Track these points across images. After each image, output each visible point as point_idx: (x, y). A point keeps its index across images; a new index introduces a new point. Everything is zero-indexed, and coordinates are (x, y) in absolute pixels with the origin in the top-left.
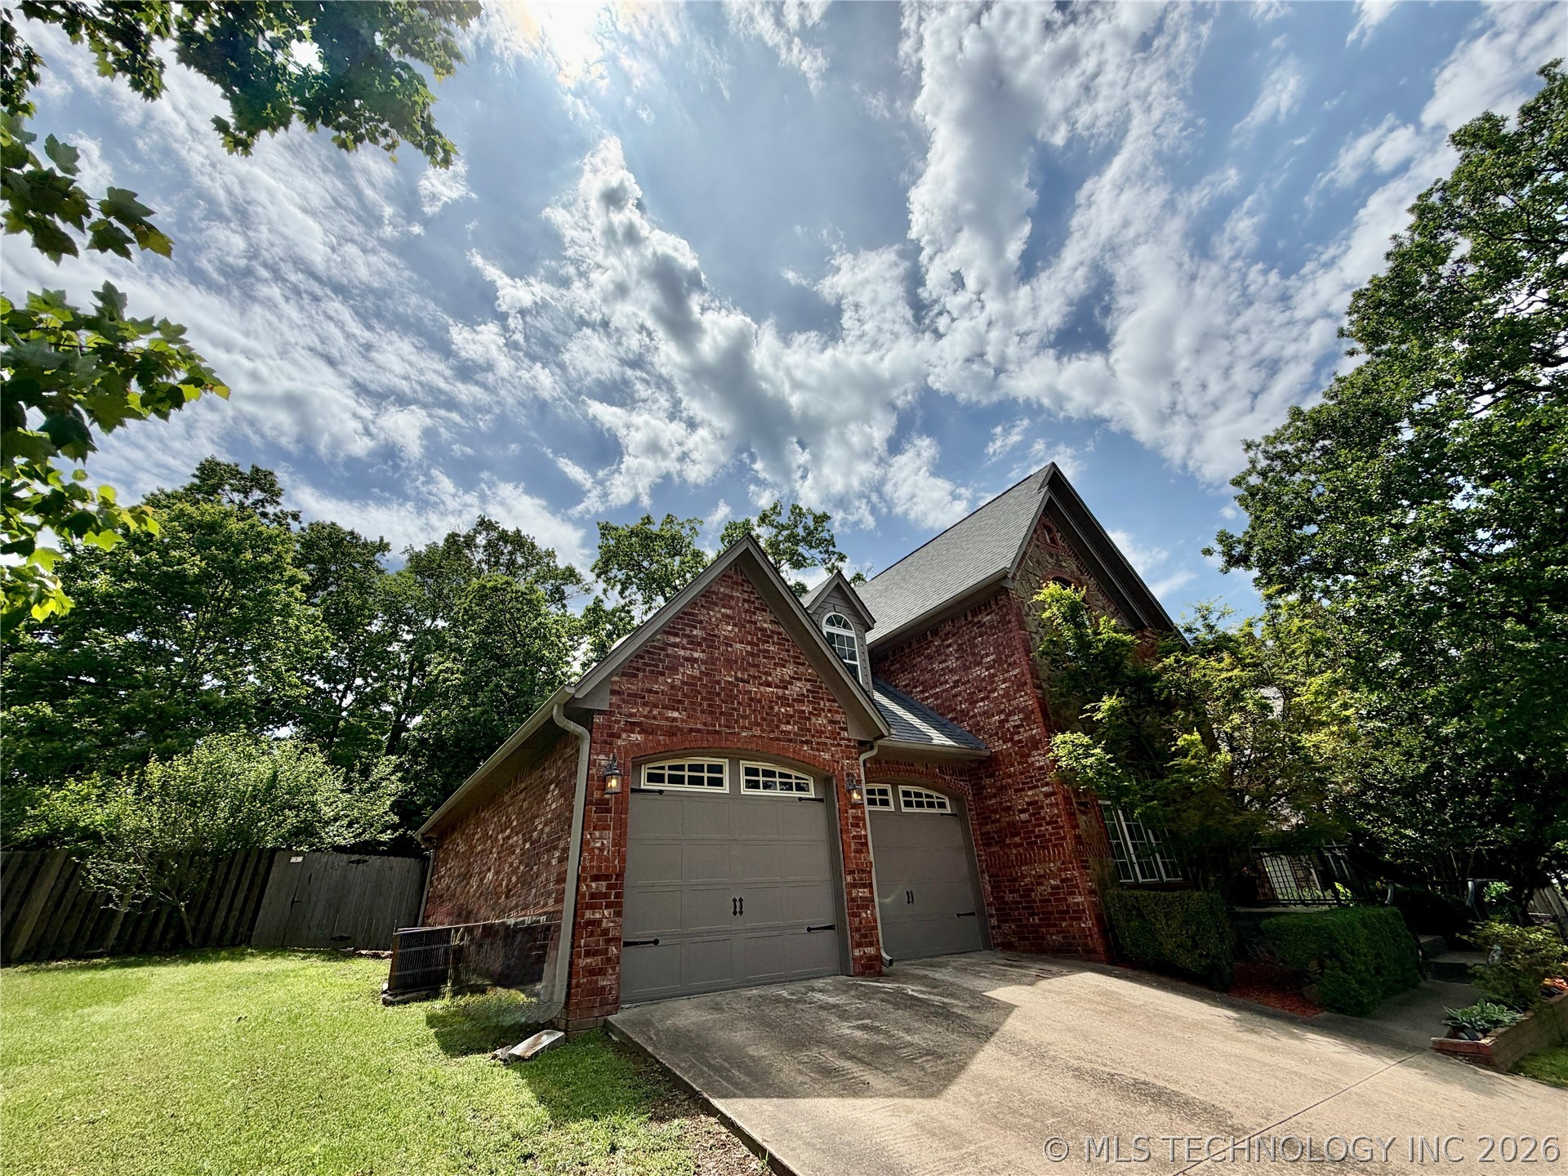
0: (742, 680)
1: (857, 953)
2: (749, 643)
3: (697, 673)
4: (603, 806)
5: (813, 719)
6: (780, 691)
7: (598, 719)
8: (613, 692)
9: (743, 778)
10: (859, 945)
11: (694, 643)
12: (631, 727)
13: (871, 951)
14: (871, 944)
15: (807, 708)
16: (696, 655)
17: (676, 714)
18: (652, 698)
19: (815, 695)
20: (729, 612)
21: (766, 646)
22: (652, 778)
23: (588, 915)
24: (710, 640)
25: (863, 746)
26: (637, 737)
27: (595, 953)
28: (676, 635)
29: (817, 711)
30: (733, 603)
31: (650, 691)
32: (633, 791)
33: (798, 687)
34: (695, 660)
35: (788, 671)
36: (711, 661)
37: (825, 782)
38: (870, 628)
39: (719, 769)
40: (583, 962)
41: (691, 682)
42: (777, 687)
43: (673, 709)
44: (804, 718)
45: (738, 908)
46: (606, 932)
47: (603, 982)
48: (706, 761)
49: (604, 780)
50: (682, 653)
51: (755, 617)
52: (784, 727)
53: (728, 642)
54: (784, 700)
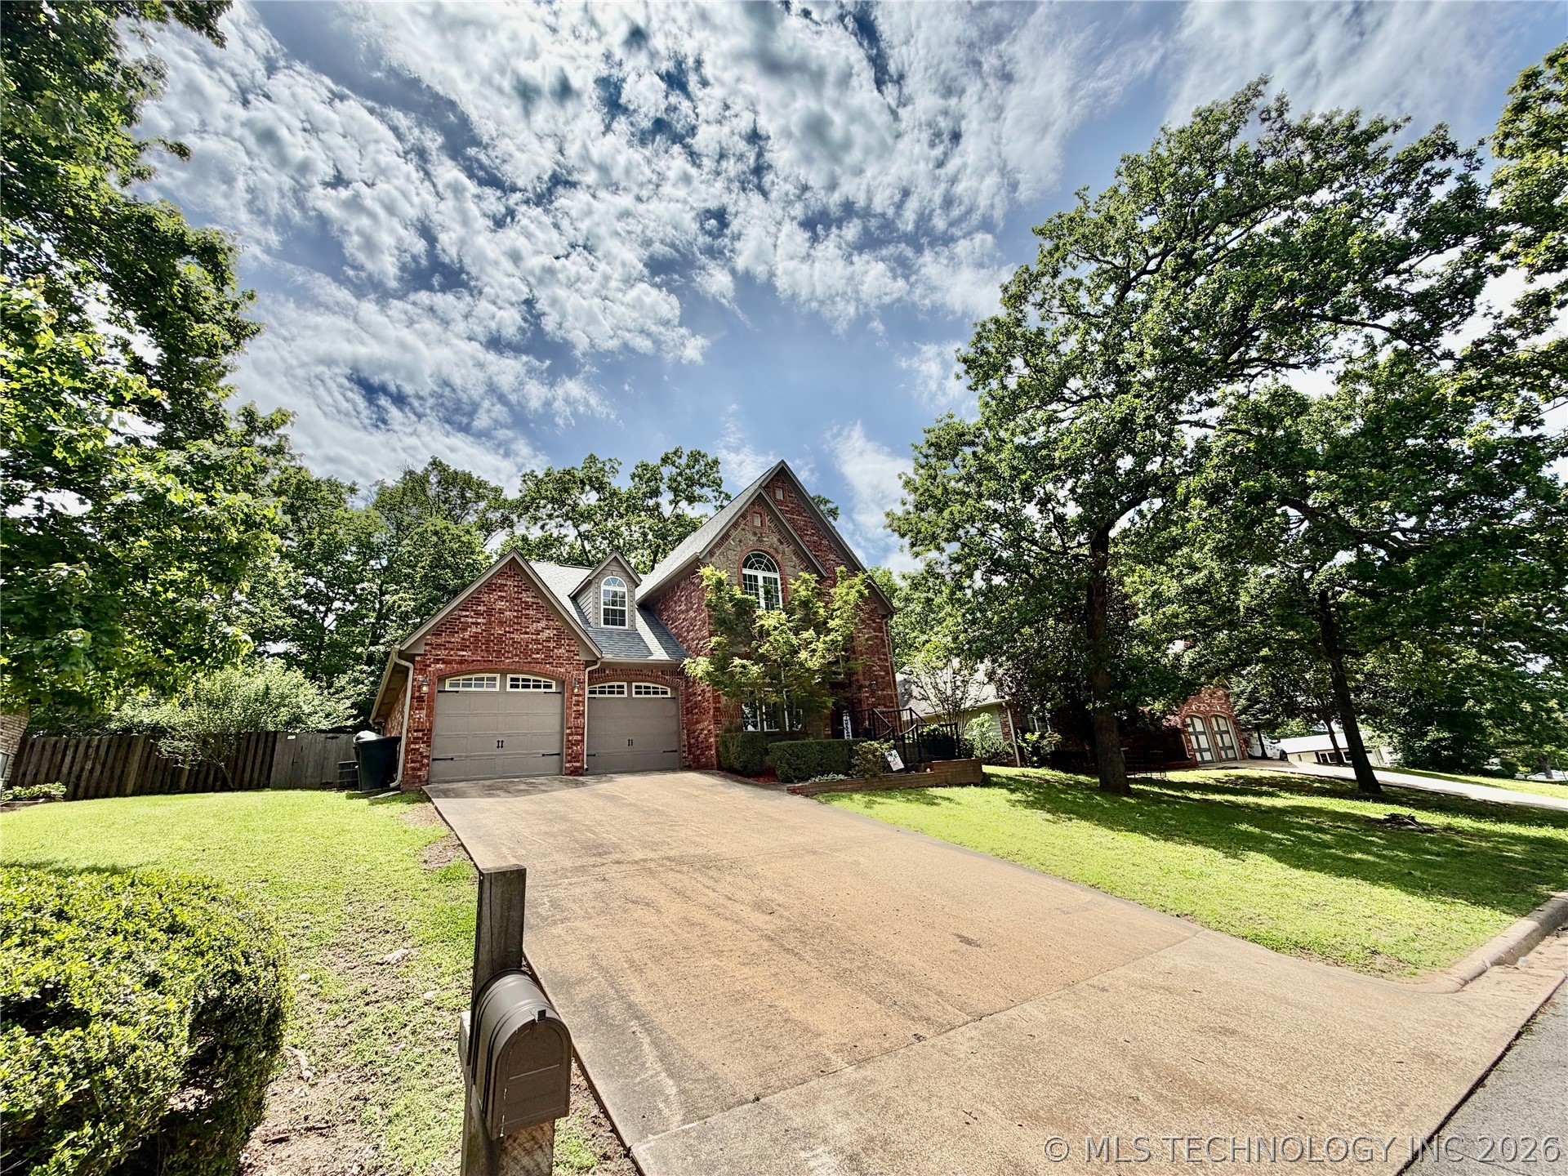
0: (509, 632)
1: (568, 765)
2: (516, 611)
3: (479, 630)
4: (420, 699)
5: (556, 651)
6: (534, 637)
7: (418, 658)
8: (426, 645)
9: (509, 683)
10: (570, 761)
11: (478, 614)
12: (437, 661)
13: (575, 764)
14: (578, 761)
15: (552, 645)
16: (479, 621)
17: (465, 653)
18: (450, 645)
19: (558, 638)
20: (503, 594)
21: (528, 612)
22: (451, 685)
23: (411, 746)
24: (489, 612)
25: (588, 664)
26: (442, 666)
27: (416, 762)
28: (467, 611)
29: (559, 646)
30: (505, 588)
31: (450, 642)
32: (440, 692)
33: (548, 633)
34: (479, 624)
35: (543, 624)
36: (490, 623)
37: (562, 683)
38: (637, 585)
39: (494, 679)
40: (410, 765)
41: (476, 636)
42: (532, 634)
43: (463, 650)
44: (550, 650)
45: (500, 745)
46: (421, 753)
47: (420, 773)
48: (485, 675)
49: (420, 687)
50: (470, 620)
51: (521, 596)
52: (534, 656)
53: (501, 611)
54: (537, 642)
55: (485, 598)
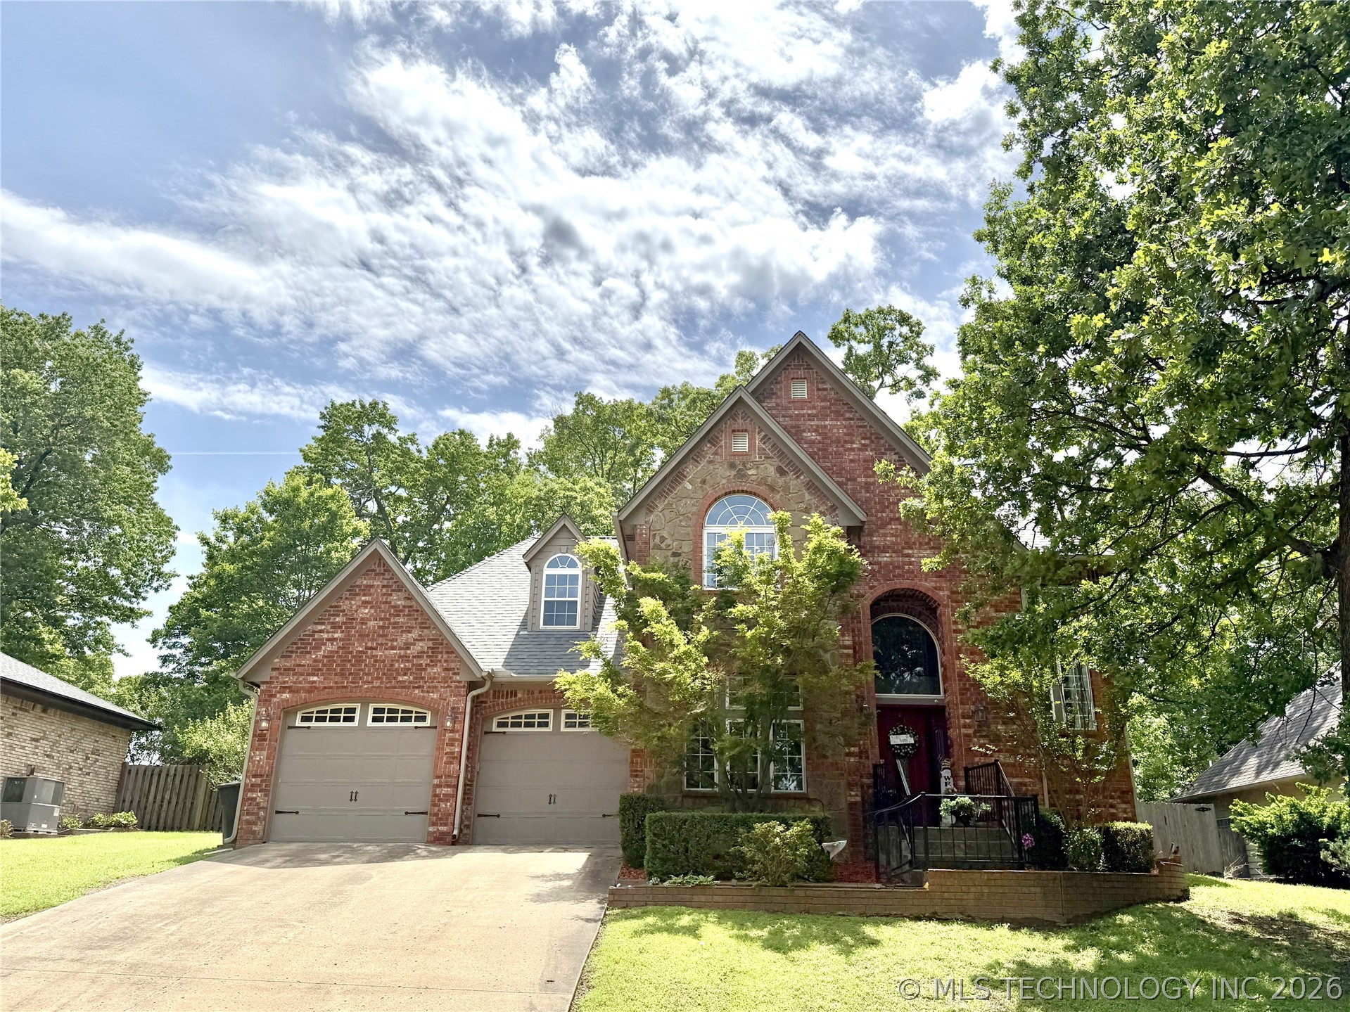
0: (371, 648)
1: (431, 829)
2: (381, 619)
3: (335, 648)
4: (262, 737)
5: (429, 669)
6: (402, 652)
7: (263, 687)
8: (274, 669)
9: (371, 715)
10: (434, 824)
11: (335, 626)
12: (283, 690)
13: (444, 829)
14: (446, 825)
15: (423, 662)
16: (336, 636)
17: (315, 678)
18: (300, 670)
19: (434, 651)
20: (367, 598)
21: (397, 619)
22: (304, 719)
23: (249, 795)
24: (350, 622)
25: (472, 686)
26: (286, 696)
27: (252, 814)
28: (323, 624)
29: (434, 663)
30: (372, 590)
31: (299, 665)
32: (290, 727)
33: (420, 646)
34: (335, 639)
35: (415, 634)
36: (347, 639)
37: (438, 714)
39: (351, 711)
40: (245, 818)
41: (329, 656)
42: (401, 648)
43: (314, 675)
44: (420, 668)
45: (354, 797)
46: (258, 804)
47: (255, 828)
48: (343, 706)
49: (260, 723)
50: (325, 636)
51: (390, 598)
52: (400, 678)
53: (364, 621)
54: (405, 658)
55: (345, 605)
